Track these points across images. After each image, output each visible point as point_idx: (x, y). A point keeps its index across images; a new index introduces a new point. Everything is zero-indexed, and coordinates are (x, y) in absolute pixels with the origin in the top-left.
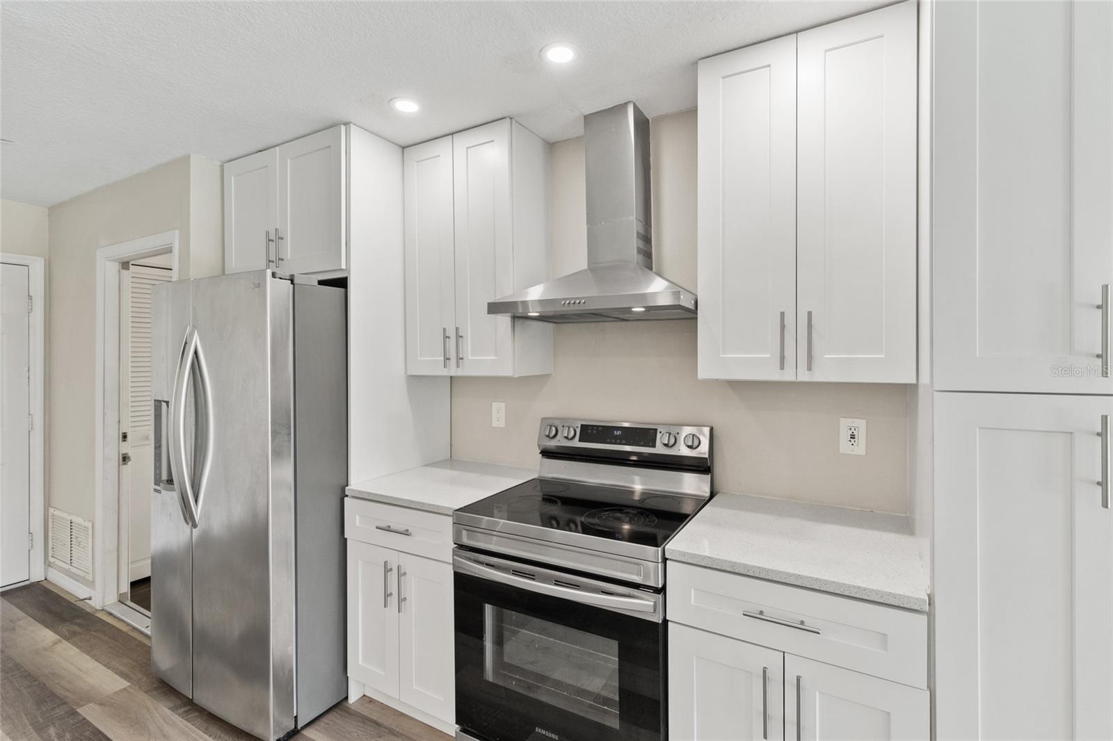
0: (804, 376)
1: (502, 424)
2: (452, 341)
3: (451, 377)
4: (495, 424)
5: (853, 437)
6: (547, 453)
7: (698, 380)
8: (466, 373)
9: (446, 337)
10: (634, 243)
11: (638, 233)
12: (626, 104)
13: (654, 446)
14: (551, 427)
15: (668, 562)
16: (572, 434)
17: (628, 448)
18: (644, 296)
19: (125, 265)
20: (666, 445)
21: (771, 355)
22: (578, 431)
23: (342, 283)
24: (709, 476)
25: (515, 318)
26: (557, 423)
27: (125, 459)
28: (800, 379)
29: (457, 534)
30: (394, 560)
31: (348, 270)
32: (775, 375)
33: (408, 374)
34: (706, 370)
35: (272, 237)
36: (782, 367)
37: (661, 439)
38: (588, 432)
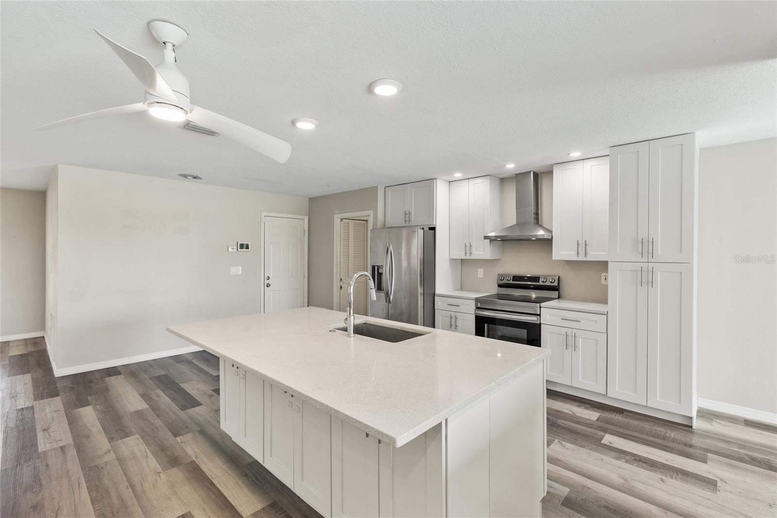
0: (585, 259)
1: (482, 277)
2: (468, 248)
3: (462, 259)
4: (479, 276)
5: (606, 279)
6: (500, 286)
7: (552, 260)
8: (473, 258)
9: (466, 246)
10: (533, 216)
11: (534, 213)
12: (531, 171)
13: (539, 282)
14: (501, 277)
15: (541, 308)
16: (509, 279)
17: (529, 283)
18: (536, 235)
19: (342, 220)
20: (543, 282)
21: (575, 253)
22: (512, 278)
23: (433, 229)
24: (558, 292)
25: (490, 240)
26: (504, 275)
27: (341, 287)
28: (583, 260)
29: (476, 304)
30: (453, 314)
31: (436, 225)
32: (576, 259)
33: (451, 258)
34: (555, 256)
35: (407, 213)
36: (578, 256)
37: (541, 280)
38: (515, 278)
